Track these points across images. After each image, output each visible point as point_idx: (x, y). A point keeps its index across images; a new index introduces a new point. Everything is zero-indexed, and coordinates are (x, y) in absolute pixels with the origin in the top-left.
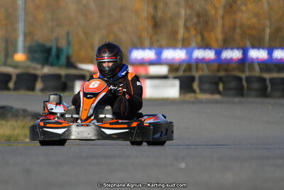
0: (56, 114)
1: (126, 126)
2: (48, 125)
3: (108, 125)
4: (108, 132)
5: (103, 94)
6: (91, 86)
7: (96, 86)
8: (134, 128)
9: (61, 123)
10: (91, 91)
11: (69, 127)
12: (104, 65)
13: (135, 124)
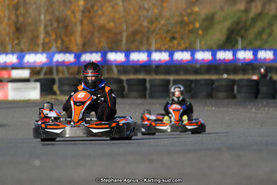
0: (50, 117)
1: (108, 126)
2: (49, 127)
3: (94, 126)
4: (95, 131)
5: (89, 102)
6: (79, 97)
7: (83, 96)
8: (113, 128)
9: (59, 125)
10: (79, 100)
11: (64, 128)
12: (89, 78)
13: (114, 125)
